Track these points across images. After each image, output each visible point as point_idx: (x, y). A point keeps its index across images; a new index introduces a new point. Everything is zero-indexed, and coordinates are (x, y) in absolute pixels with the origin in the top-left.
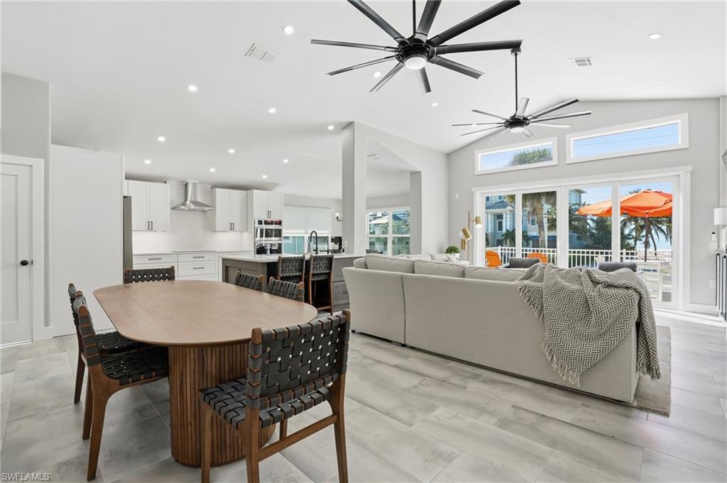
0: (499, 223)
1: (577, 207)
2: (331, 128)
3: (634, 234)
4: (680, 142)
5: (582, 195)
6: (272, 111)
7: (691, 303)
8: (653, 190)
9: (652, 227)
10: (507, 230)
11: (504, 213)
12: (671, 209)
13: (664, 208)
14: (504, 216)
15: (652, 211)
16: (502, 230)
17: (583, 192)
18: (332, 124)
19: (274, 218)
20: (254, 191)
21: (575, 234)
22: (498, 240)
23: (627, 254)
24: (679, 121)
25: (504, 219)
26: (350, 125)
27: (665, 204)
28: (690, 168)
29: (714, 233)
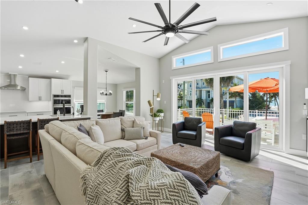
0: (209, 94)
2: (76, 41)
4: (283, 46)
6: (25, 28)
7: (290, 148)
8: (270, 77)
9: (277, 97)
10: (212, 98)
11: (211, 90)
12: (278, 88)
13: (275, 88)
14: (211, 92)
15: (268, 90)
16: (210, 98)
18: (75, 39)
19: (65, 93)
20: (52, 79)
22: (208, 102)
23: (258, 112)
24: (282, 33)
25: (211, 93)
26: (86, 39)
27: (275, 85)
28: (289, 62)
29: (305, 104)
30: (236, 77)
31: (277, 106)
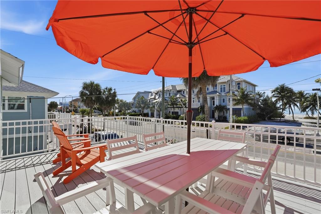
0: (213, 101)
1: (251, 93)
3: (282, 107)
5: (256, 87)
10: (216, 105)
11: (215, 97)
16: (214, 105)
17: (256, 86)
21: (251, 107)
22: (212, 110)
25: (215, 100)
30: (244, 81)
31: (291, 115)
